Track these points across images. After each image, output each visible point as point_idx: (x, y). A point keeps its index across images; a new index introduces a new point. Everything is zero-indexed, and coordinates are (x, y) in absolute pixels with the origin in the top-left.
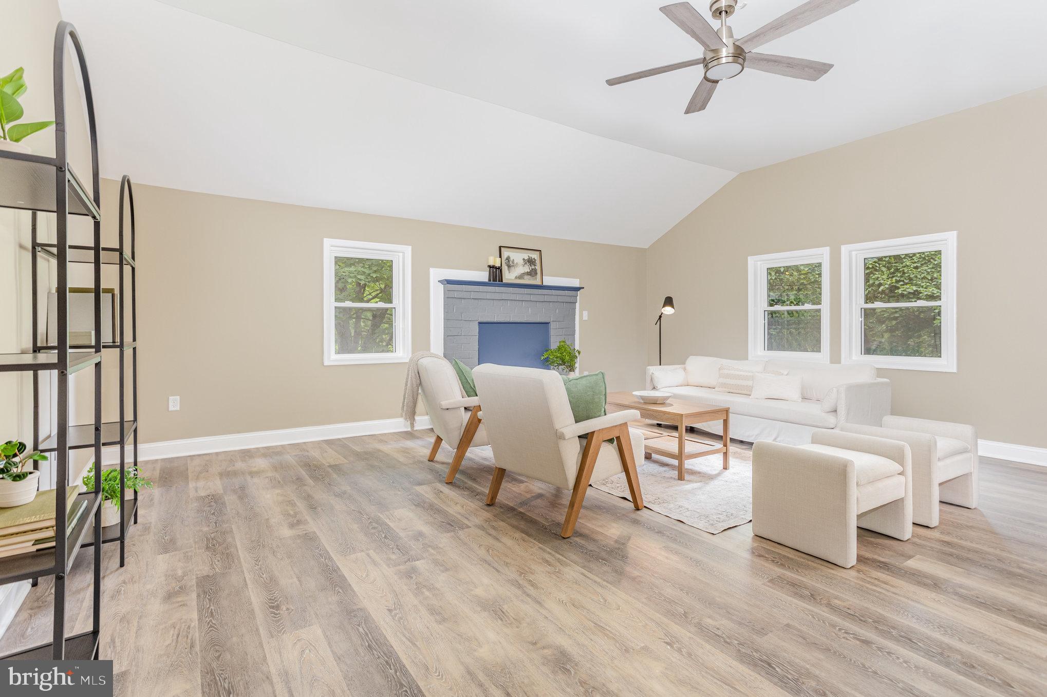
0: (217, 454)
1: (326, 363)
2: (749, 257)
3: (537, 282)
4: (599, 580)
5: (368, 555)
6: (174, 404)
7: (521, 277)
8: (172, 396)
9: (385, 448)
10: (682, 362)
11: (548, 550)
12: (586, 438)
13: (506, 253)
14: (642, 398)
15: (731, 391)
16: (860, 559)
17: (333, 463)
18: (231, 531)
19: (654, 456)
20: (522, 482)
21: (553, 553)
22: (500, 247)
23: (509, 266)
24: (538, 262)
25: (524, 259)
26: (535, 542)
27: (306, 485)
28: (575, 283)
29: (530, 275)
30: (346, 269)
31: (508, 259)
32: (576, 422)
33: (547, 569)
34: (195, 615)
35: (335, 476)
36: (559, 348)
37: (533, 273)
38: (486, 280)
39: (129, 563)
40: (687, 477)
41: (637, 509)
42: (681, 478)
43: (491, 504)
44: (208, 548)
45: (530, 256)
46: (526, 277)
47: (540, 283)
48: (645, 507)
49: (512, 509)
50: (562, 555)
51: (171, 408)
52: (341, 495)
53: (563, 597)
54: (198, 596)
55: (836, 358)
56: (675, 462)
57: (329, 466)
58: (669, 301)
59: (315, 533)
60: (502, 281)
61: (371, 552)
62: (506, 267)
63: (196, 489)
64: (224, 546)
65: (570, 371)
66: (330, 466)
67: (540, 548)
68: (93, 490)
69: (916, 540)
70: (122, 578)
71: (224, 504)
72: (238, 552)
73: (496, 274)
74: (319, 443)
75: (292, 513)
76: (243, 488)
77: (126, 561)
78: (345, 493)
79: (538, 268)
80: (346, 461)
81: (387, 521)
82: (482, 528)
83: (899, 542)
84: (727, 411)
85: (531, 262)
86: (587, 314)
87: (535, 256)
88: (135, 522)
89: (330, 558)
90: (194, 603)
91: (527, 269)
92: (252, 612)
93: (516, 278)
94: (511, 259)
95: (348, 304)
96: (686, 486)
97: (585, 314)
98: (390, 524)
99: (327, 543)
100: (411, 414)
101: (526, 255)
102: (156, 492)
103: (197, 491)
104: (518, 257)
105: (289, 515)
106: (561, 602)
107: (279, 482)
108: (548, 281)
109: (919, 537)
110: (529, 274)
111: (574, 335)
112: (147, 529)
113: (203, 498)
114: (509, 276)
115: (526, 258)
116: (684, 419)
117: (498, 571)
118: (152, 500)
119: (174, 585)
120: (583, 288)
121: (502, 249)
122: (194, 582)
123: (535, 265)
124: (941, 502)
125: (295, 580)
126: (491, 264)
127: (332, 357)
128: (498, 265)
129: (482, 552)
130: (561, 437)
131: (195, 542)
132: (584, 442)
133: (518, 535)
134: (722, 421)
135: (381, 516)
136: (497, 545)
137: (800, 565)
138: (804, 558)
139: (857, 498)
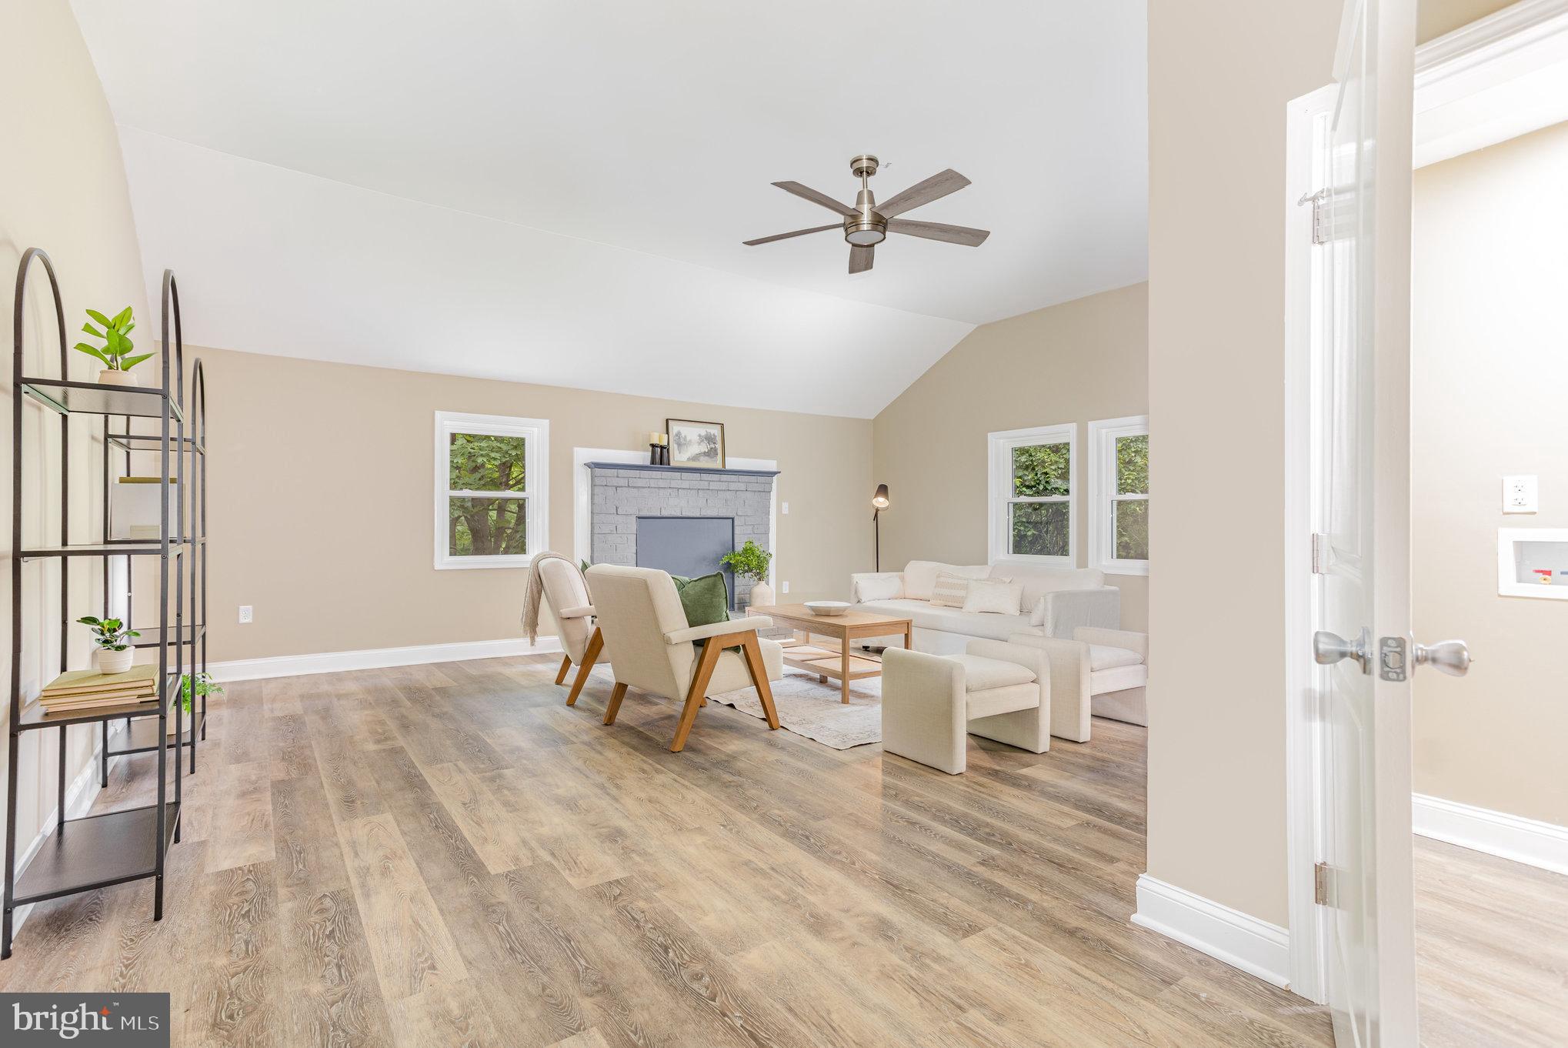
0: (298, 677)
1: (437, 567)
2: (989, 434)
3: (718, 465)
4: (686, 783)
5: (456, 765)
6: (246, 614)
7: (695, 458)
8: (244, 605)
9: (508, 671)
10: (900, 568)
11: (651, 762)
12: (700, 644)
13: (675, 428)
14: (813, 609)
15: (950, 604)
16: (971, 767)
17: (439, 685)
18: (311, 746)
19: (830, 679)
20: (657, 704)
21: (654, 764)
22: (667, 420)
23: (679, 445)
24: (719, 439)
25: (700, 436)
26: (638, 754)
27: (401, 707)
28: (770, 465)
29: (708, 456)
30: (476, 444)
31: (678, 434)
32: (690, 627)
33: (639, 776)
34: (270, 807)
35: (438, 698)
36: (745, 550)
37: (711, 453)
38: (648, 462)
39: (199, 770)
40: (852, 699)
41: (772, 728)
42: (845, 701)
43: (610, 722)
44: (283, 759)
45: (709, 431)
46: (702, 458)
47: (720, 467)
48: (782, 727)
49: (631, 728)
50: (662, 766)
51: (242, 620)
52: (440, 716)
53: (643, 795)
54: (273, 794)
55: (1082, 562)
56: (839, 682)
57: (433, 689)
58: (883, 490)
59: (402, 747)
60: (669, 465)
61: (461, 764)
62: (676, 446)
63: (272, 711)
64: (302, 757)
65: (760, 579)
66: (436, 689)
67: (642, 760)
68: (176, 671)
69: (1054, 753)
70: (193, 782)
71: (304, 723)
72: (316, 762)
73: (660, 456)
74: (427, 665)
75: (380, 731)
76: (327, 710)
77: (196, 769)
78: (445, 713)
79: (719, 446)
80: (455, 684)
81: (486, 738)
82: (588, 744)
83: (1032, 755)
84: (908, 624)
85: (710, 439)
86: (787, 506)
87: (715, 431)
88: (203, 739)
89: (415, 767)
90: (269, 799)
91: (704, 448)
92: (327, 805)
93: (689, 459)
94: (683, 435)
95: (467, 493)
96: (846, 709)
97: (785, 506)
98: (488, 741)
99: (414, 755)
100: (532, 625)
101: (703, 430)
102: (225, 713)
103: (272, 712)
104: (692, 433)
105: (377, 732)
106: (639, 799)
107: (370, 704)
108: (732, 463)
109: (1060, 751)
110: (707, 454)
111: (767, 533)
112: (216, 744)
113: (280, 719)
114: (678, 458)
115: (703, 433)
116: (847, 632)
117: (587, 777)
118: (220, 719)
119: (248, 787)
120: (780, 472)
121: (670, 422)
122: (269, 784)
123: (714, 443)
124: (1093, 716)
125: (374, 783)
126: (655, 441)
127: (444, 560)
128: (664, 443)
129: (579, 763)
130: (667, 642)
131: (270, 755)
132: (700, 650)
133: (625, 749)
134: (904, 635)
135: (480, 733)
136: (597, 756)
137: (906, 772)
138: (916, 768)
139: (967, 703)
